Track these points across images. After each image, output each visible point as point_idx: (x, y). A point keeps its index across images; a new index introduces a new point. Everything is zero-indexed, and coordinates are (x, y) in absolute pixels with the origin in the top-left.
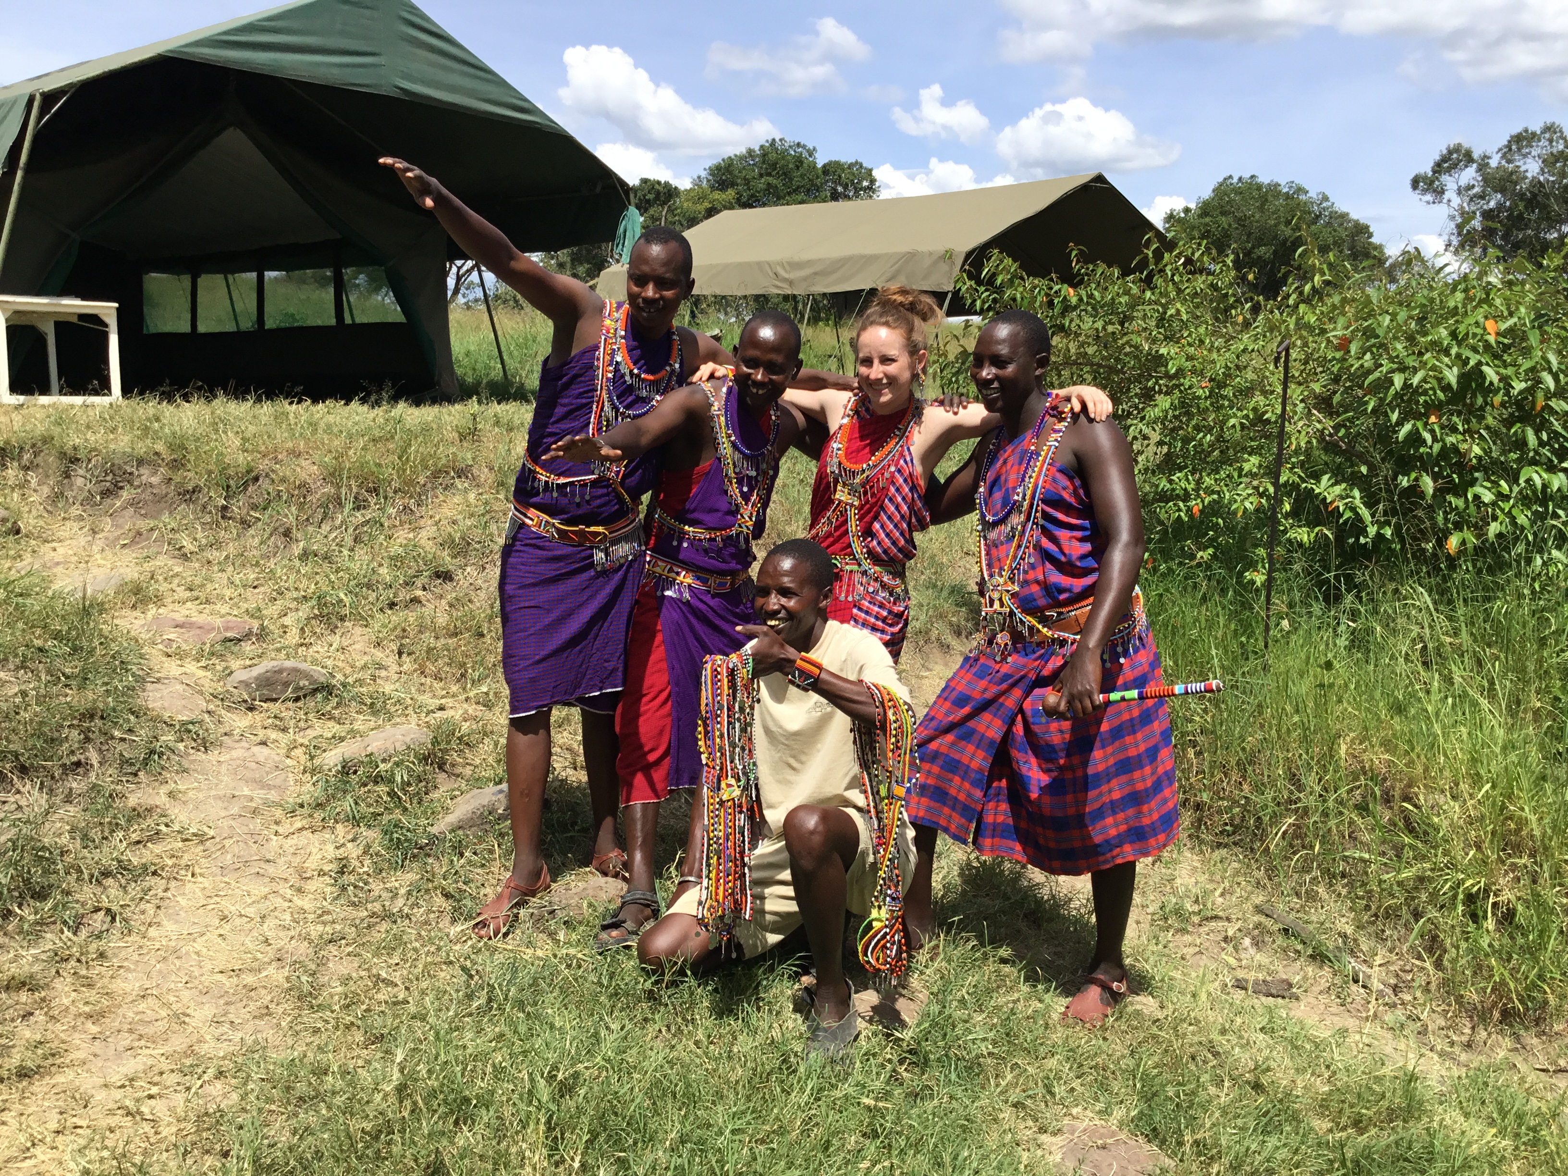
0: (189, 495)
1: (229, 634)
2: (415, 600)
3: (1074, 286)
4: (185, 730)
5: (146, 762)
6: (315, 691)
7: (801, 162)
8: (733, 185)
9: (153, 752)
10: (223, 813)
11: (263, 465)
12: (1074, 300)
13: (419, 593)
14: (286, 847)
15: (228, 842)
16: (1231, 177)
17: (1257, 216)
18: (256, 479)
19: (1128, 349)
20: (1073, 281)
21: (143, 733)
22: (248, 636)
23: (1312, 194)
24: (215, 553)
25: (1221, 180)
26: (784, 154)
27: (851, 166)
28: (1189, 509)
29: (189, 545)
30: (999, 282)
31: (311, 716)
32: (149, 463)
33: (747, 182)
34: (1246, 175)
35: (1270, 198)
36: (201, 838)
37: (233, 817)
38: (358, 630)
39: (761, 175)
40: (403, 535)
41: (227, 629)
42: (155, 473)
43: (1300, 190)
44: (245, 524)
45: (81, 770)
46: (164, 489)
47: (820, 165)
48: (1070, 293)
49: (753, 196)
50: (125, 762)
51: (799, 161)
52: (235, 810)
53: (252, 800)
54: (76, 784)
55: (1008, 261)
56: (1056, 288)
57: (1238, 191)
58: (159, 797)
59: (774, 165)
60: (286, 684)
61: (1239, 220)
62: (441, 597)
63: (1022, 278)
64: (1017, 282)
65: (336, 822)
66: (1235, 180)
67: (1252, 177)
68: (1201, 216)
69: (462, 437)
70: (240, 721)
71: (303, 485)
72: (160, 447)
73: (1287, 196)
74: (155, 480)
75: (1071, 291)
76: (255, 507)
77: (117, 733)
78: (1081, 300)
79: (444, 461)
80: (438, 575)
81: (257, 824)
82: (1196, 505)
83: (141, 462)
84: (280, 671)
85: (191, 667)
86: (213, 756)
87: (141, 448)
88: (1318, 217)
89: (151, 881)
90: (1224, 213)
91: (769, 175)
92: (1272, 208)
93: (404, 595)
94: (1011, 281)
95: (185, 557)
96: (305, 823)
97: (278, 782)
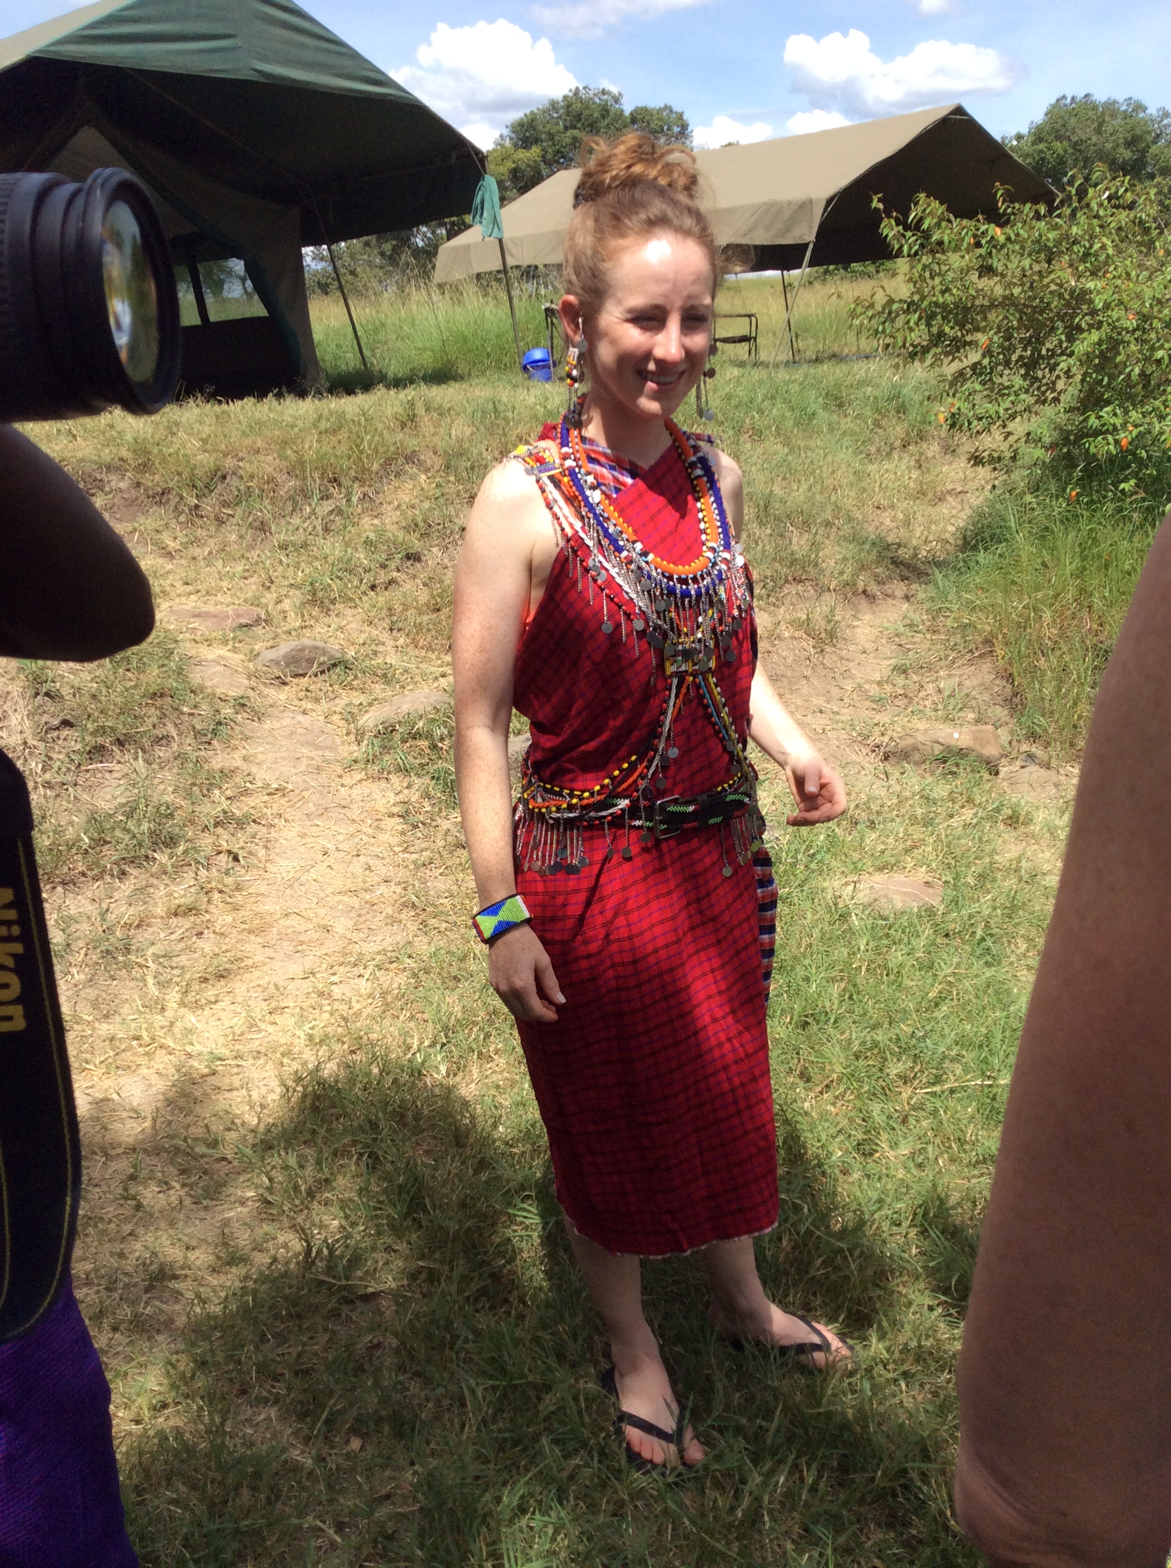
0: (160, 497)
1: (244, 621)
2: (392, 582)
3: (1001, 225)
4: (241, 705)
5: (214, 732)
6: (335, 665)
7: (608, 111)
8: (537, 141)
9: (220, 723)
10: (293, 771)
11: (229, 463)
12: (1002, 239)
13: (395, 574)
14: (354, 796)
15: (306, 794)
16: (1064, 97)
17: (1094, 139)
18: (224, 477)
19: (1053, 287)
20: (1001, 220)
21: (205, 710)
22: (258, 621)
23: (1152, 111)
24: (198, 550)
25: (1053, 101)
26: (586, 104)
27: (660, 111)
28: (1117, 442)
29: (172, 545)
30: (925, 226)
31: (336, 687)
32: (118, 469)
33: (551, 136)
34: (1080, 95)
35: (1107, 119)
36: (281, 791)
37: (303, 773)
38: (349, 612)
39: (566, 128)
40: (366, 522)
41: (238, 616)
42: (123, 479)
43: (1140, 107)
44: (220, 521)
45: (164, 742)
46: (134, 493)
47: (627, 113)
48: (998, 232)
49: (559, 151)
50: (197, 734)
51: (605, 111)
52: (303, 768)
53: (312, 759)
54: (161, 752)
55: (935, 204)
56: (983, 228)
57: (1073, 113)
58: (235, 760)
59: (578, 117)
60: (310, 662)
61: (1075, 145)
62: (414, 577)
63: (949, 221)
64: (944, 224)
65: (389, 773)
66: (1068, 101)
67: (1087, 96)
68: (1034, 143)
69: (403, 425)
70: (281, 695)
71: (271, 480)
72: (124, 453)
73: (1126, 116)
74: (123, 485)
75: (998, 230)
76: (225, 504)
77: (185, 709)
78: (1008, 239)
79: (392, 449)
80: (408, 557)
81: (323, 778)
82: (1125, 438)
83: (109, 468)
84: (303, 650)
85: (223, 651)
86: (267, 725)
87: (107, 455)
88: (1158, 136)
89: (252, 828)
90: (1058, 138)
91: (574, 127)
92: (1110, 129)
93: (382, 577)
94: (938, 225)
95: (169, 555)
96: (362, 775)
97: (328, 743)
